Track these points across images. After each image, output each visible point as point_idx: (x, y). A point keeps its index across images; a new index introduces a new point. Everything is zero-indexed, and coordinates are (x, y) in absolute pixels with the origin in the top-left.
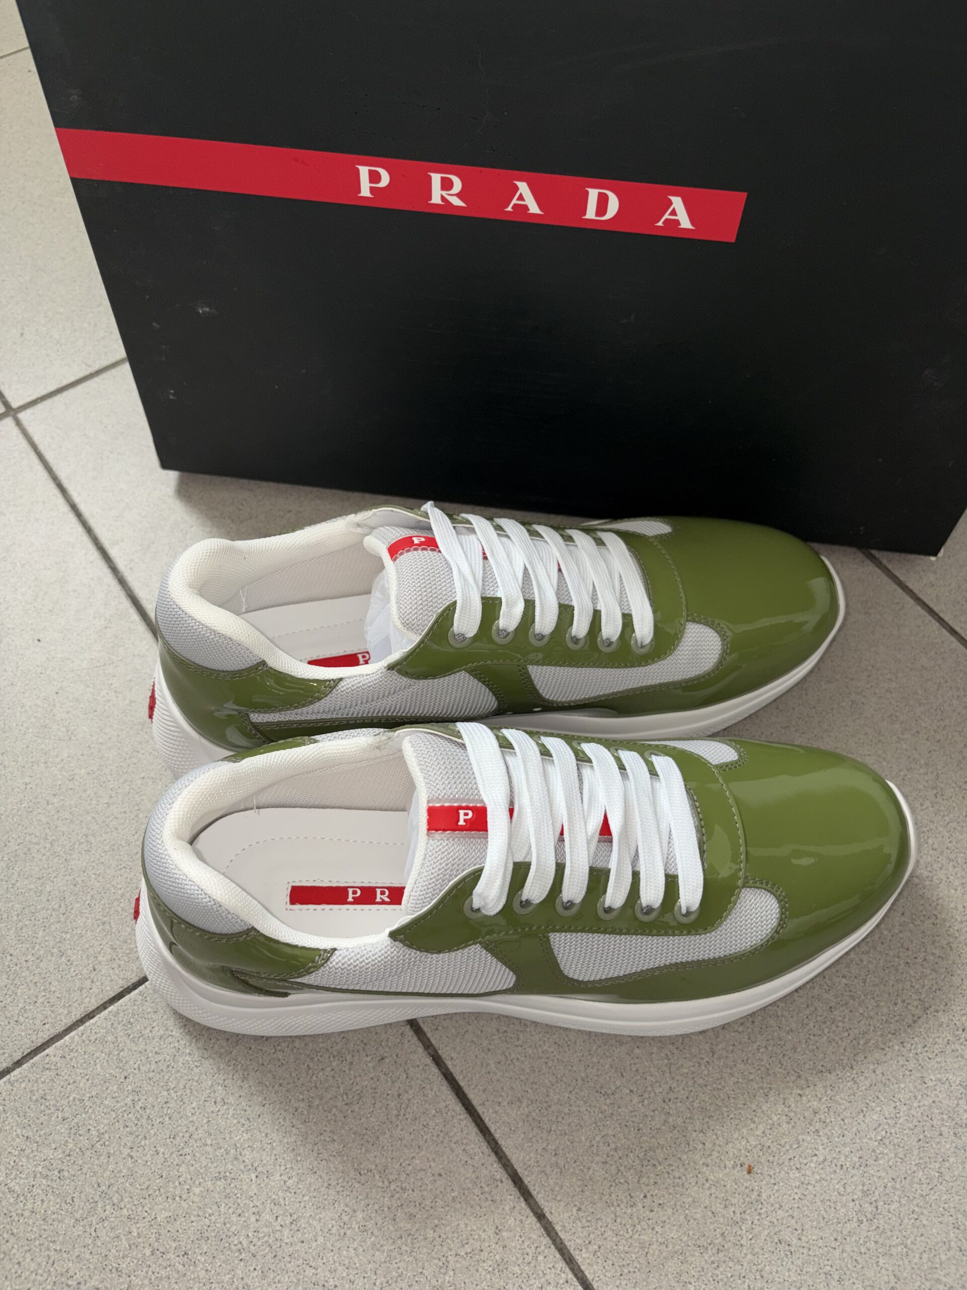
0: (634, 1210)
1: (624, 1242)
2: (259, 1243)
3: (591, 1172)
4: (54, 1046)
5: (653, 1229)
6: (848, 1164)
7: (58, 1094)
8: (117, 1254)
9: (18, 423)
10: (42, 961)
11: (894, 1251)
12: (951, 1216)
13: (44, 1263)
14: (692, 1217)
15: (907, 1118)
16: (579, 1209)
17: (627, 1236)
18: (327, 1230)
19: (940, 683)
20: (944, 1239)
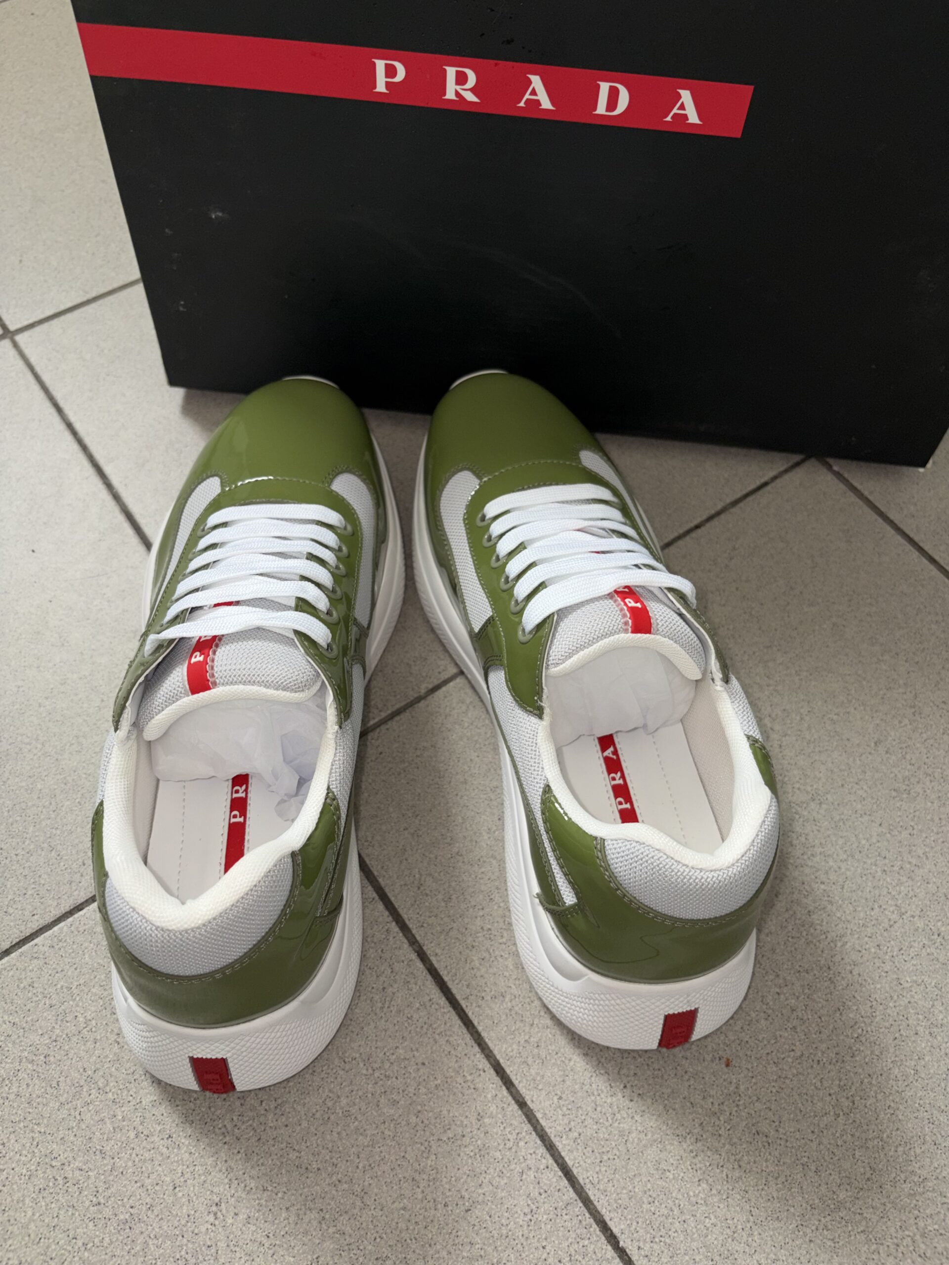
0: (614, 1099)
1: (604, 1129)
2: (243, 1127)
3: (572, 1063)
4: (42, 936)
5: (633, 1118)
6: (825, 1060)
7: (46, 982)
8: (101, 1137)
9: (15, 345)
10: (32, 855)
11: (870, 1144)
12: (926, 1111)
13: (28, 1145)
14: (670, 1107)
15: (883, 1017)
16: (560, 1098)
17: (607, 1124)
18: (311, 1114)
19: (919, 608)
20: (919, 1134)
